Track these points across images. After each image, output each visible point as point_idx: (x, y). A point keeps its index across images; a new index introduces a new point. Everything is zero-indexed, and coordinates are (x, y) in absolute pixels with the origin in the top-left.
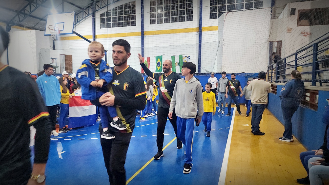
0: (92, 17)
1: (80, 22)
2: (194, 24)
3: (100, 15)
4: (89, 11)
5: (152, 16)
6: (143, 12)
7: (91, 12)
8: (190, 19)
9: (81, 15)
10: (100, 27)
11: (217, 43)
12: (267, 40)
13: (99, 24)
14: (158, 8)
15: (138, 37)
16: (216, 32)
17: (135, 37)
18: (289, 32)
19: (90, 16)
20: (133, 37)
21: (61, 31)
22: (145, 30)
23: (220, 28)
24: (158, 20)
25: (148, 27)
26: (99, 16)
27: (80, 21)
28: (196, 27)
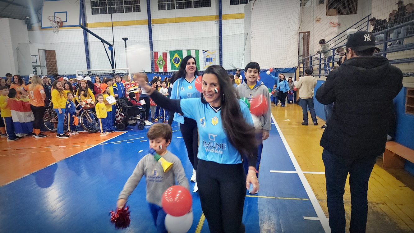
2: (212, 11)
8: (207, 4)
10: (91, 13)
11: (244, 36)
12: (297, 31)
13: (91, 10)
15: (144, 26)
16: (242, 21)
17: (140, 26)
18: (318, 22)
21: (64, 23)
22: (153, 17)
24: (168, 5)
25: (156, 14)
28: (215, 15)
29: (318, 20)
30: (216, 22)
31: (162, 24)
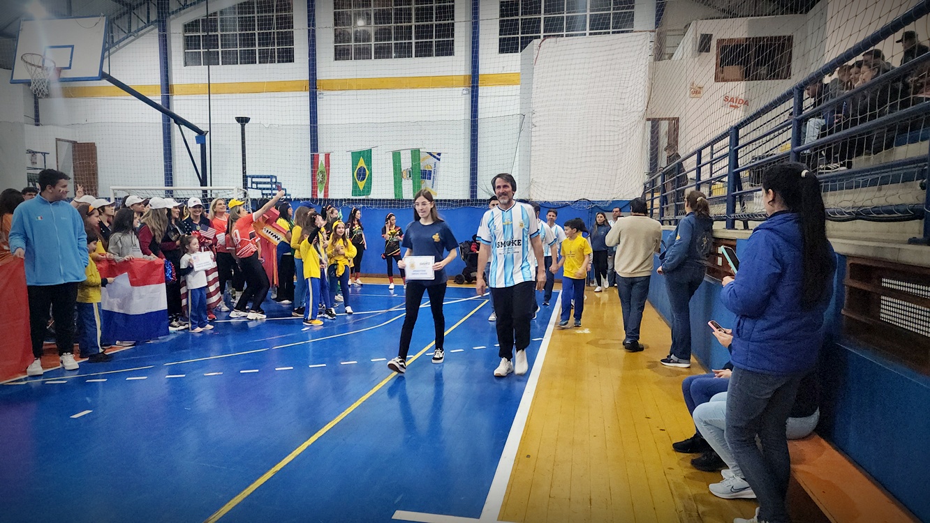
0: (159, 31)
1: (121, 44)
2: (457, 64)
3: (185, 26)
4: (148, 13)
5: (339, 37)
6: (314, 25)
7: (153, 17)
8: (446, 49)
9: (123, 22)
10: (183, 63)
11: (517, 120)
12: (641, 114)
13: (182, 54)
14: (358, 15)
15: (298, 94)
16: (515, 90)
17: (291, 94)
18: (698, 95)
19: (152, 27)
20: (286, 94)
21: (63, 71)
22: (322, 75)
23: (524, 80)
24: (356, 49)
25: (329, 68)
26: (180, 29)
27: (120, 41)
28: (463, 73)
29: (697, 91)
30: (465, 92)
31: (340, 92)
